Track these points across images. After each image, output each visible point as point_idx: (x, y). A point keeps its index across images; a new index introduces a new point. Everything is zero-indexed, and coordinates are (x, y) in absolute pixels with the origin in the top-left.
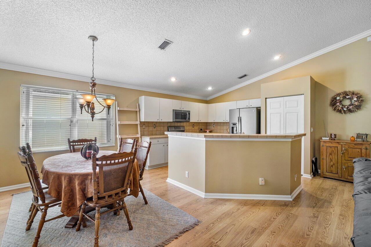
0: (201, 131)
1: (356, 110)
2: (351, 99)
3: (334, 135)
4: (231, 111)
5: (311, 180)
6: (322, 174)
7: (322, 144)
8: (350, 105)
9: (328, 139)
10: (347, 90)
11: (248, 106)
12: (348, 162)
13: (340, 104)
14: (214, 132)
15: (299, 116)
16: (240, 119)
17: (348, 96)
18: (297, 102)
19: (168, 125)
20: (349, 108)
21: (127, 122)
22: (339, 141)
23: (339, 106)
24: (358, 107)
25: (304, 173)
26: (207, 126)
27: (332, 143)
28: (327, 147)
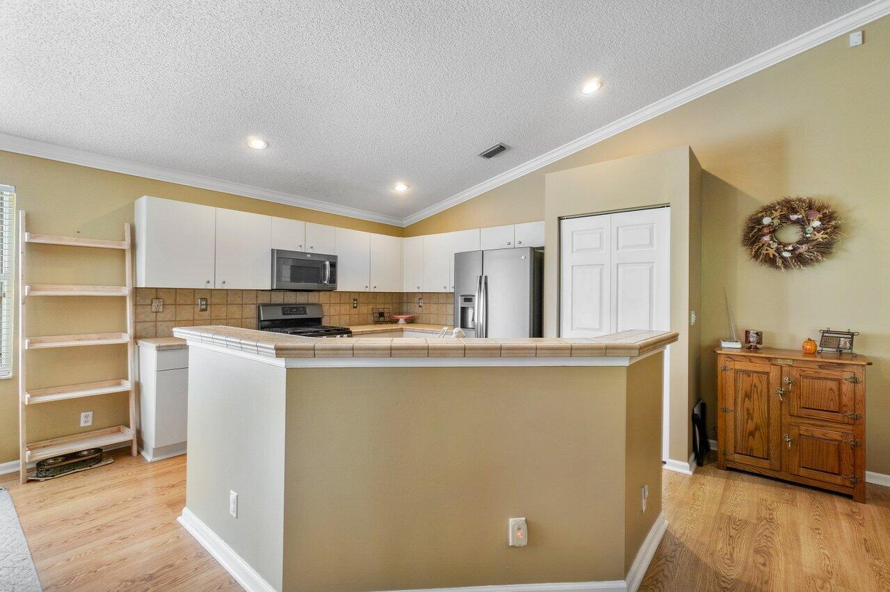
0: (382, 319)
1: (820, 258)
2: (802, 223)
3: (757, 334)
4: (461, 260)
5: (693, 480)
6: (720, 457)
7: (721, 362)
8: (800, 243)
9: (739, 345)
10: (793, 195)
11: (512, 243)
12: (800, 420)
13: (772, 239)
14: (420, 321)
15: (655, 272)
16: (484, 283)
17: (796, 212)
18: (651, 230)
19: (260, 301)
20: (797, 252)
21: (75, 288)
22: (773, 356)
23: (769, 245)
24: (825, 249)
25: (671, 457)
26: (401, 303)
27: (753, 360)
28: (737, 372)
